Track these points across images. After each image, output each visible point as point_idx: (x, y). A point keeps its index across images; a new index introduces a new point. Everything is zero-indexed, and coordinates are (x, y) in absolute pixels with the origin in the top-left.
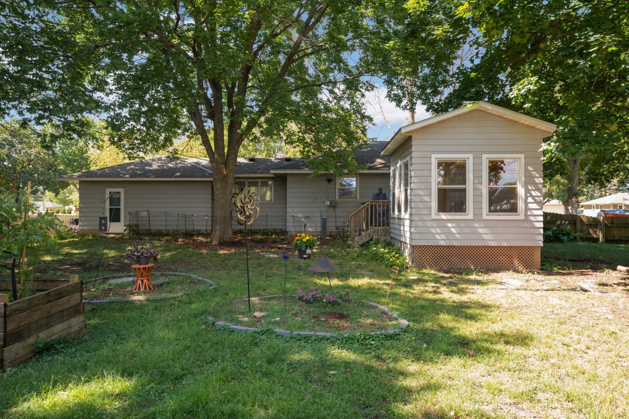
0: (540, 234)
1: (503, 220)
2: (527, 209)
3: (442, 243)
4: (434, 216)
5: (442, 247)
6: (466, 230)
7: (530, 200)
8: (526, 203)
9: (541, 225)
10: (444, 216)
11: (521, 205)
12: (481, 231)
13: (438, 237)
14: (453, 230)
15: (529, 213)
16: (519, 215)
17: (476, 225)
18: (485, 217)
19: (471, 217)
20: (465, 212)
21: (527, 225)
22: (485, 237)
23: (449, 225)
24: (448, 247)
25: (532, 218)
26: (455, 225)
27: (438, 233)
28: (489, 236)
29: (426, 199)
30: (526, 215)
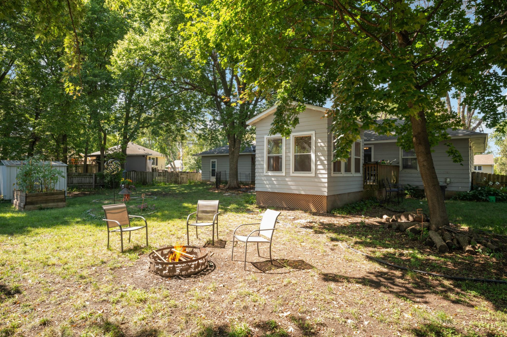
0: (325, 187)
1: (303, 177)
2: (316, 169)
3: (270, 190)
4: (265, 174)
5: (269, 192)
6: (282, 182)
7: (319, 163)
8: (316, 165)
9: (326, 180)
10: (270, 173)
11: (313, 166)
12: (289, 183)
13: (267, 186)
14: (275, 182)
15: (318, 172)
16: (312, 173)
17: (287, 179)
18: (292, 174)
19: (284, 174)
20: (281, 171)
21: (316, 180)
22: (293, 187)
23: (273, 179)
24: (272, 192)
25: (320, 176)
26: (276, 179)
27: (267, 184)
28: (294, 187)
29: (262, 163)
30: (316, 173)
